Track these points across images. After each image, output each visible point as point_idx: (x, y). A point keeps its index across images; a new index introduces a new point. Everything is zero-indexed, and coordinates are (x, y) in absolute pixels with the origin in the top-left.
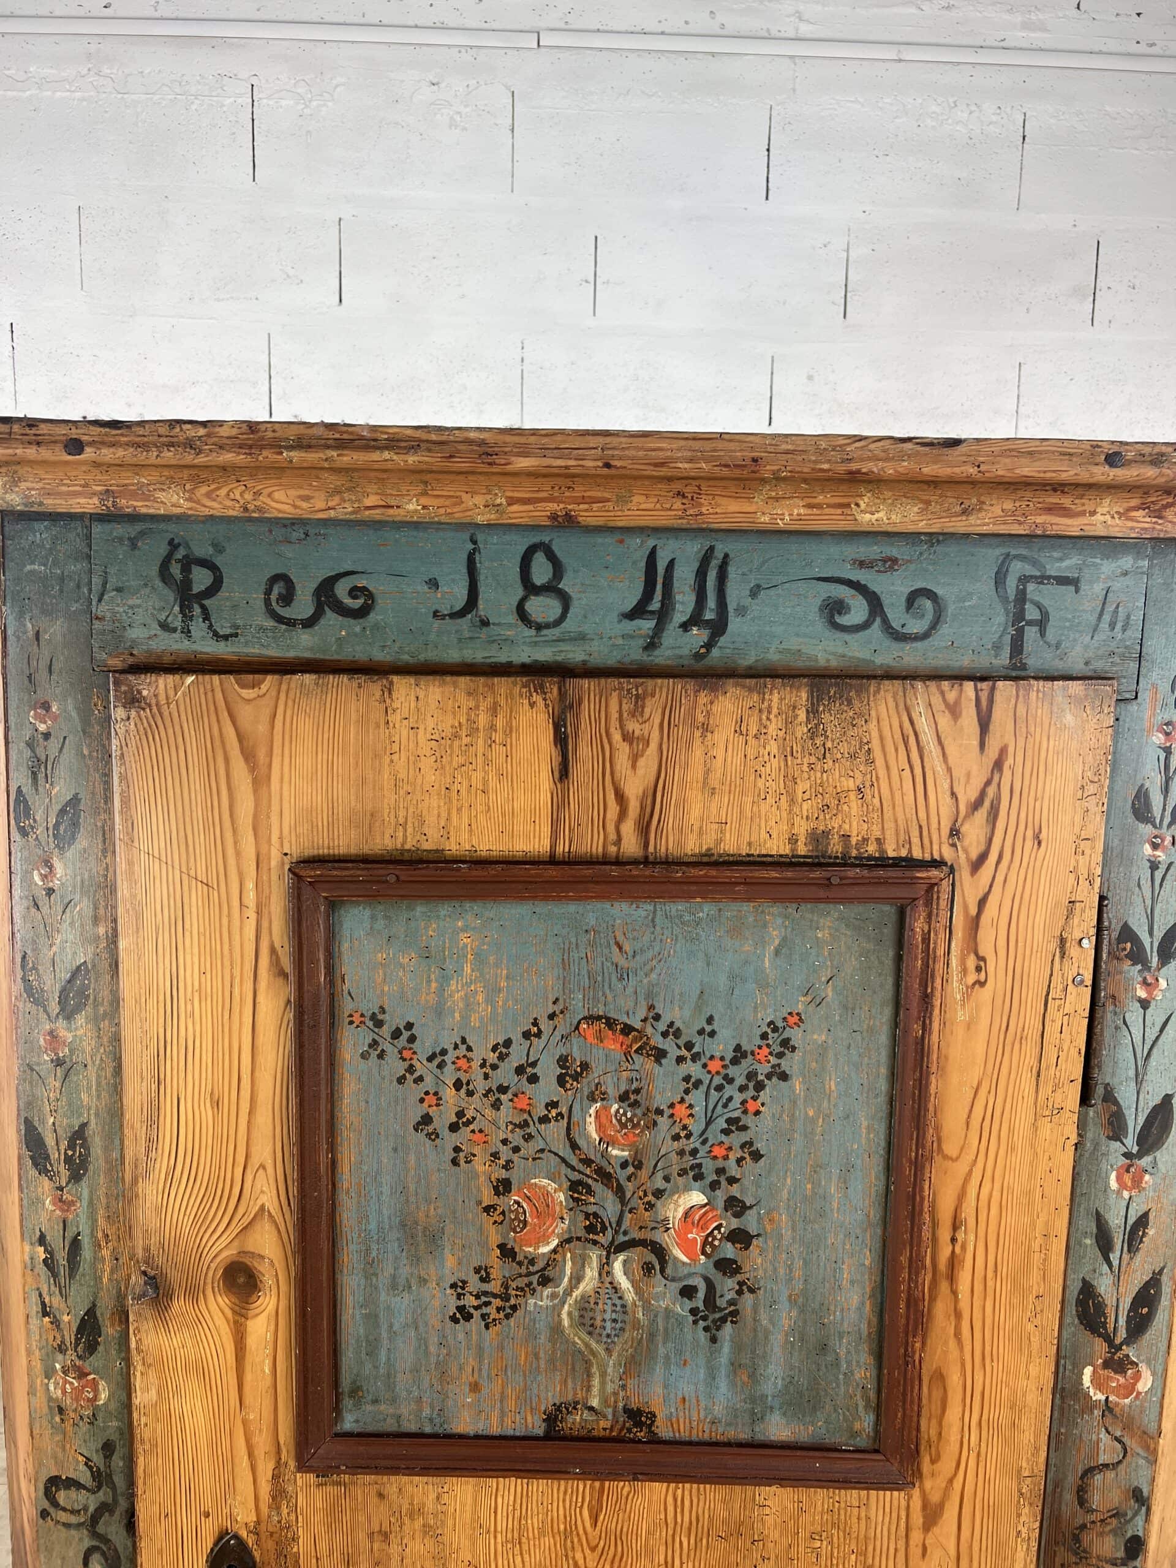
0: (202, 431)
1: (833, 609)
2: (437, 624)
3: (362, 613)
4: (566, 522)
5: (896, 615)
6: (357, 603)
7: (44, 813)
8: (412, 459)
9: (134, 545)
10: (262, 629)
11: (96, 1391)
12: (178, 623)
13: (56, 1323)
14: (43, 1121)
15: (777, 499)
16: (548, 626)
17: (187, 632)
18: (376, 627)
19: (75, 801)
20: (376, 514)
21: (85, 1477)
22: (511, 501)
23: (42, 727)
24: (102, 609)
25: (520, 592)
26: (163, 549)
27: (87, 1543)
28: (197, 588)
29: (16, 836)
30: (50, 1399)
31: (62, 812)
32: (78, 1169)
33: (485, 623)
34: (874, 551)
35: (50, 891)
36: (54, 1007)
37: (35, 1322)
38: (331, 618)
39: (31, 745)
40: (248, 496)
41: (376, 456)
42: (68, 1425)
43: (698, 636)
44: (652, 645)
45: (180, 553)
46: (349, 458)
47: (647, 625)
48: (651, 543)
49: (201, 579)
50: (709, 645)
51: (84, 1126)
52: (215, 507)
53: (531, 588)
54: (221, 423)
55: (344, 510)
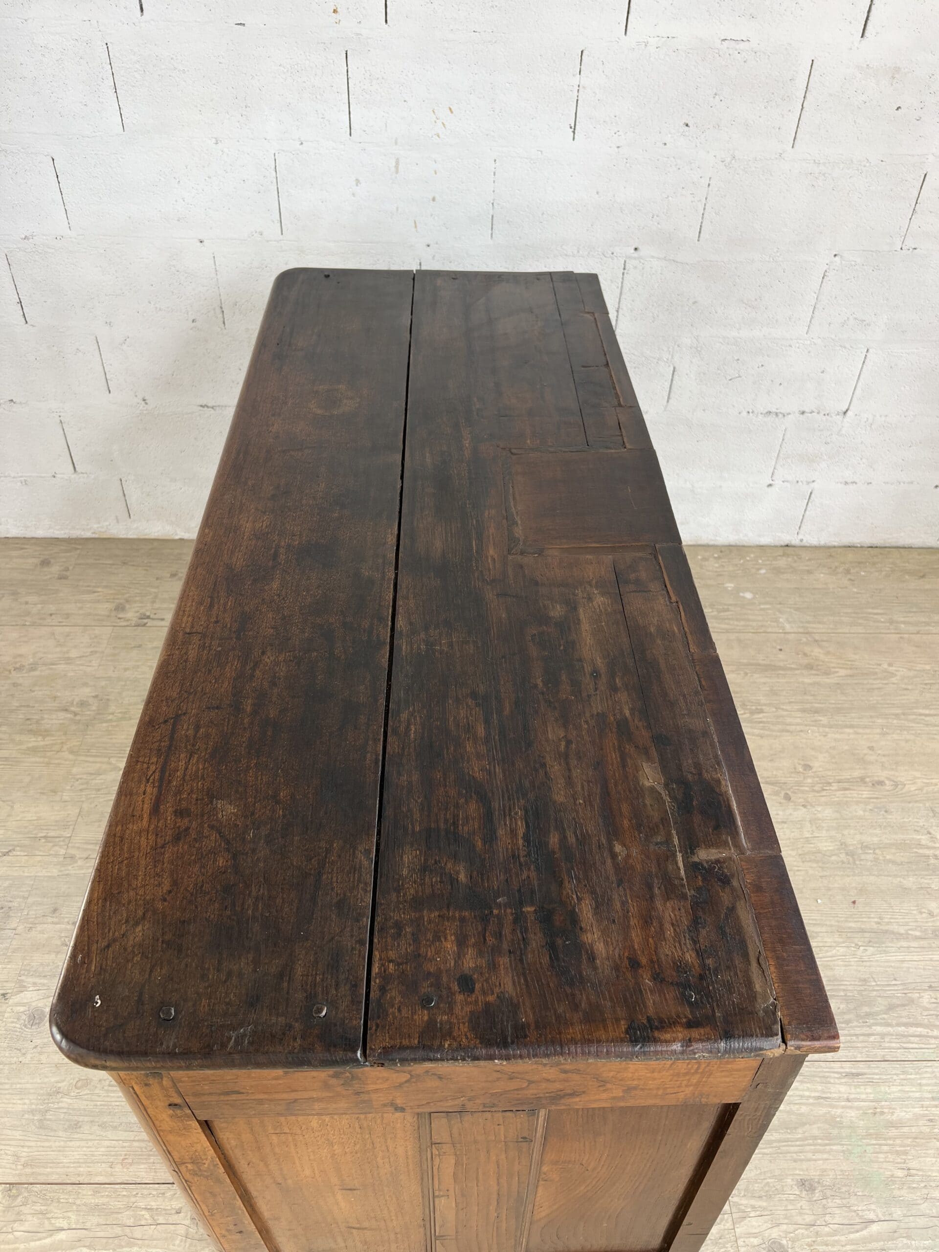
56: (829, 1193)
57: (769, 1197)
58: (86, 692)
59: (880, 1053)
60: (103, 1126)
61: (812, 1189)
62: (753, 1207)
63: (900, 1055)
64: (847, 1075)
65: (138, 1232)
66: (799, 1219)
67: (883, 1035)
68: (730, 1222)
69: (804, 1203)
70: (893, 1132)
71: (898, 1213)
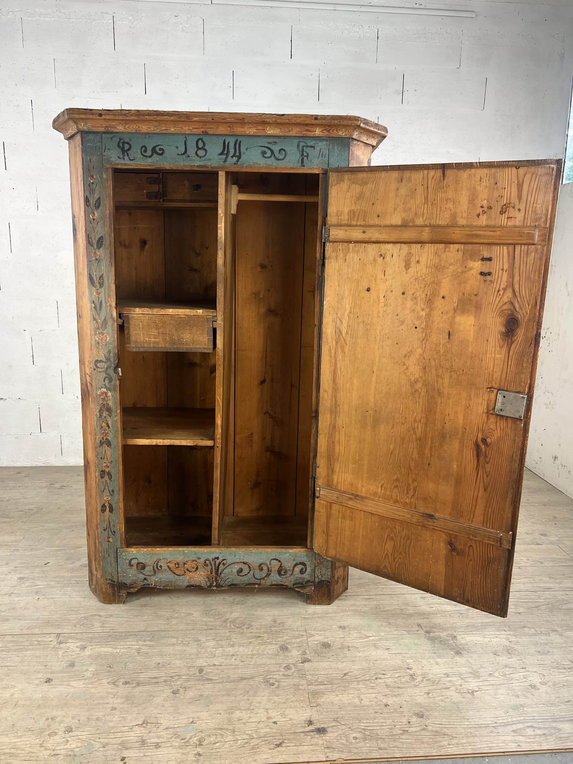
0: (127, 112)
1: (264, 153)
2: (178, 156)
3: (162, 154)
4: (206, 133)
5: (277, 154)
6: (160, 152)
7: (92, 201)
8: (172, 118)
9: (111, 139)
10: (140, 158)
11: (106, 338)
12: (122, 157)
13: (97, 322)
14: (93, 274)
15: (250, 128)
16: (202, 157)
17: (124, 159)
18: (165, 157)
19: (99, 198)
20: (164, 132)
21: (104, 360)
22: (194, 128)
23: (92, 181)
24: (105, 154)
25: (196, 149)
26: (118, 140)
27: (105, 376)
28: (126, 149)
29: (86, 207)
30: (96, 341)
31: (97, 201)
32: (101, 285)
33: (189, 156)
34: (271, 140)
35: (94, 219)
36: (95, 247)
37: (92, 322)
38: (155, 155)
39: (89, 186)
40: (137, 127)
41: (164, 117)
42: (100, 347)
43: (235, 159)
44: (225, 161)
45: (122, 141)
46: (159, 118)
47: (224, 156)
48: (224, 138)
49: (127, 147)
50: (237, 161)
51: (102, 275)
52: (129, 130)
53: (198, 148)
54: (131, 110)
55: (158, 131)
56: (352, 629)
57: (325, 631)
58: (31, 507)
59: (381, 593)
60: (20, 619)
61: (344, 628)
62: (317, 634)
63: (390, 593)
64: (365, 599)
65: (31, 647)
66: (337, 636)
67: (383, 588)
68: (306, 637)
69: (340, 632)
70: (383, 613)
71: (382, 634)
